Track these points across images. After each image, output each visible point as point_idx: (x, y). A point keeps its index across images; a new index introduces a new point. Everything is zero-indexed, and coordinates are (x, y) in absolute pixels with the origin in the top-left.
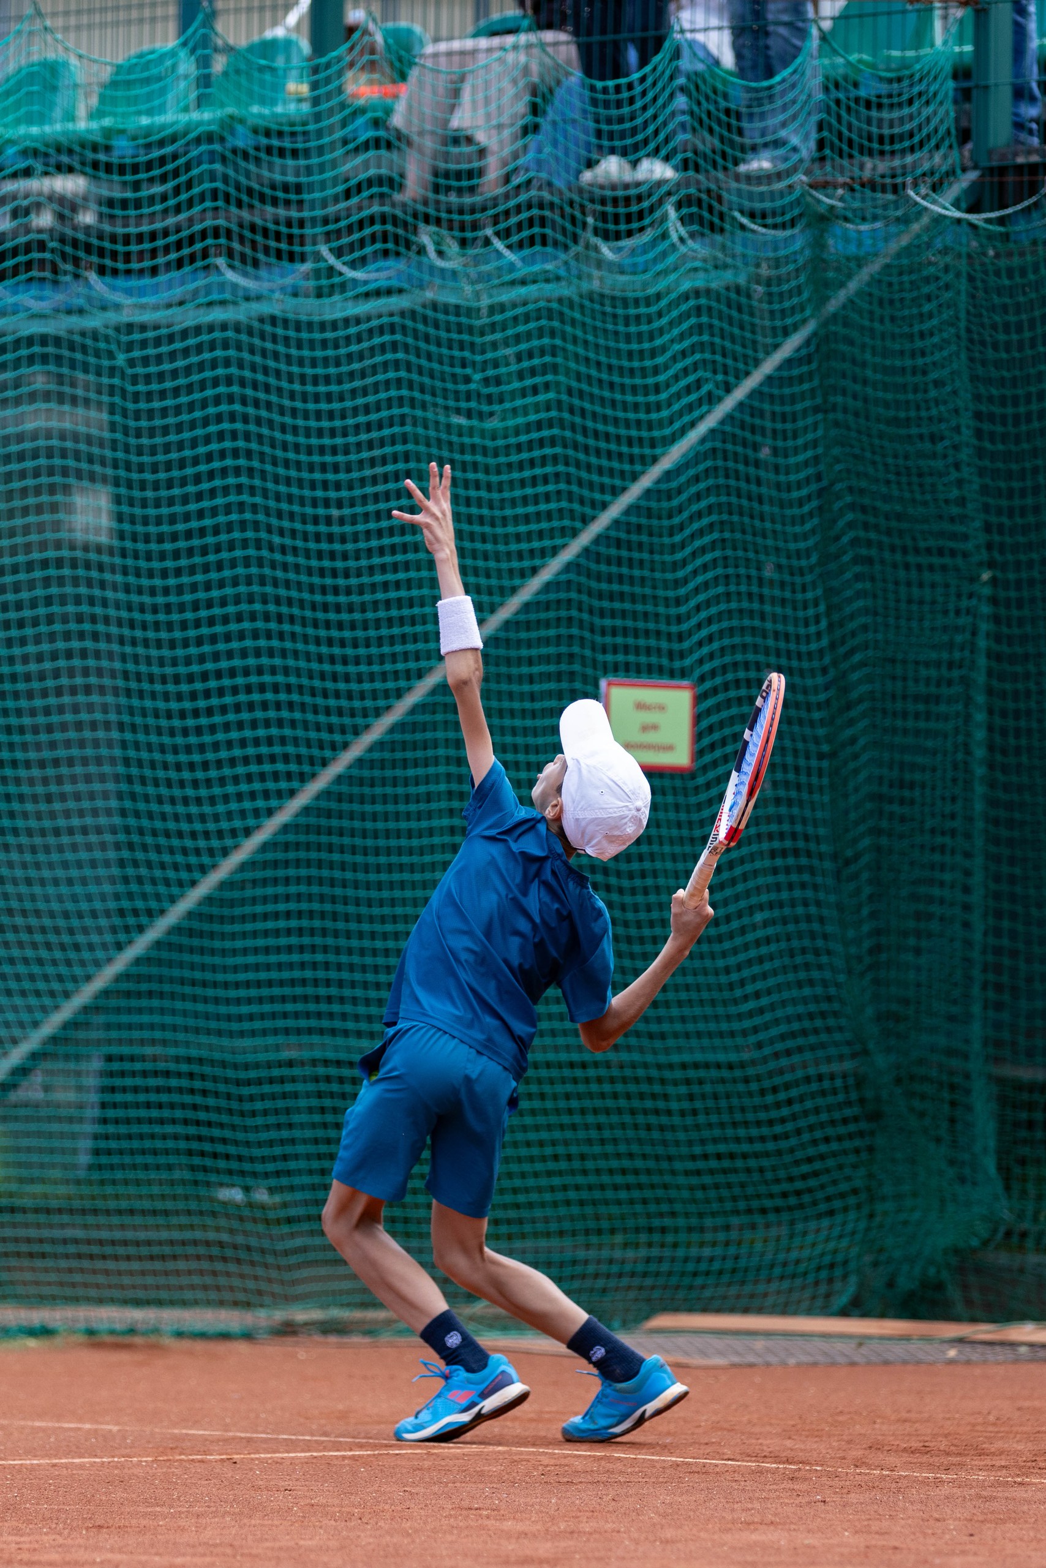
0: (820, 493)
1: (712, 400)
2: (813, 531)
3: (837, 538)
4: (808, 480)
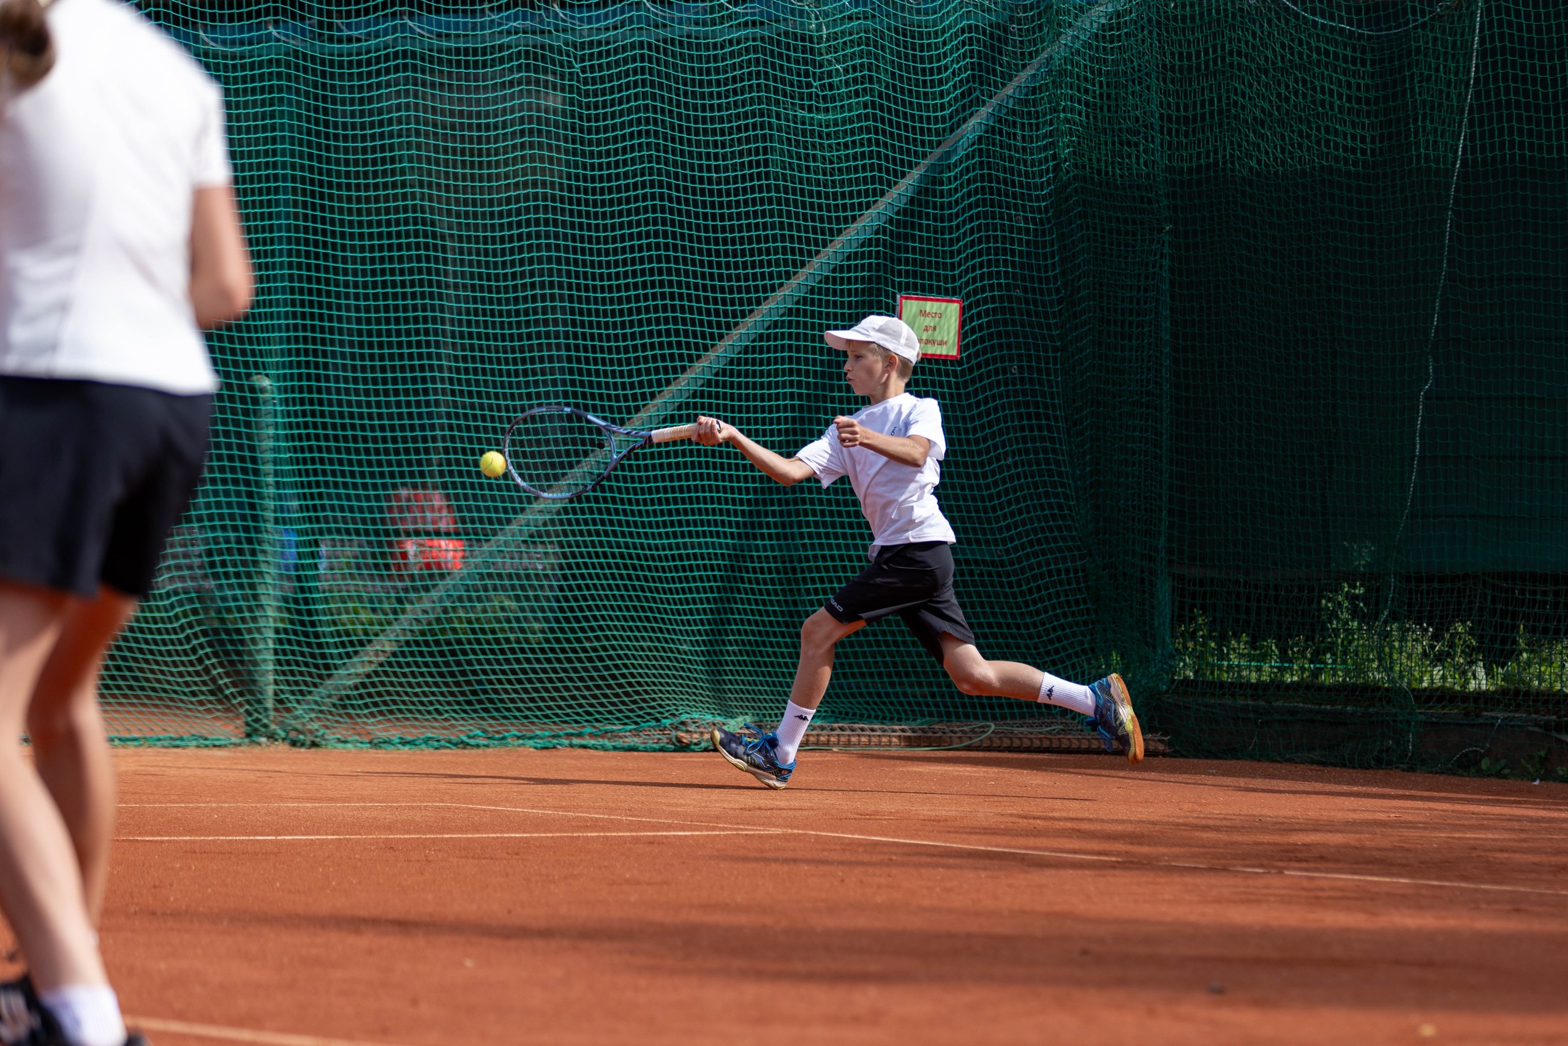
0: (1056, 167)
1: (979, 102)
2: (1050, 194)
3: (1067, 200)
4: (1046, 159)
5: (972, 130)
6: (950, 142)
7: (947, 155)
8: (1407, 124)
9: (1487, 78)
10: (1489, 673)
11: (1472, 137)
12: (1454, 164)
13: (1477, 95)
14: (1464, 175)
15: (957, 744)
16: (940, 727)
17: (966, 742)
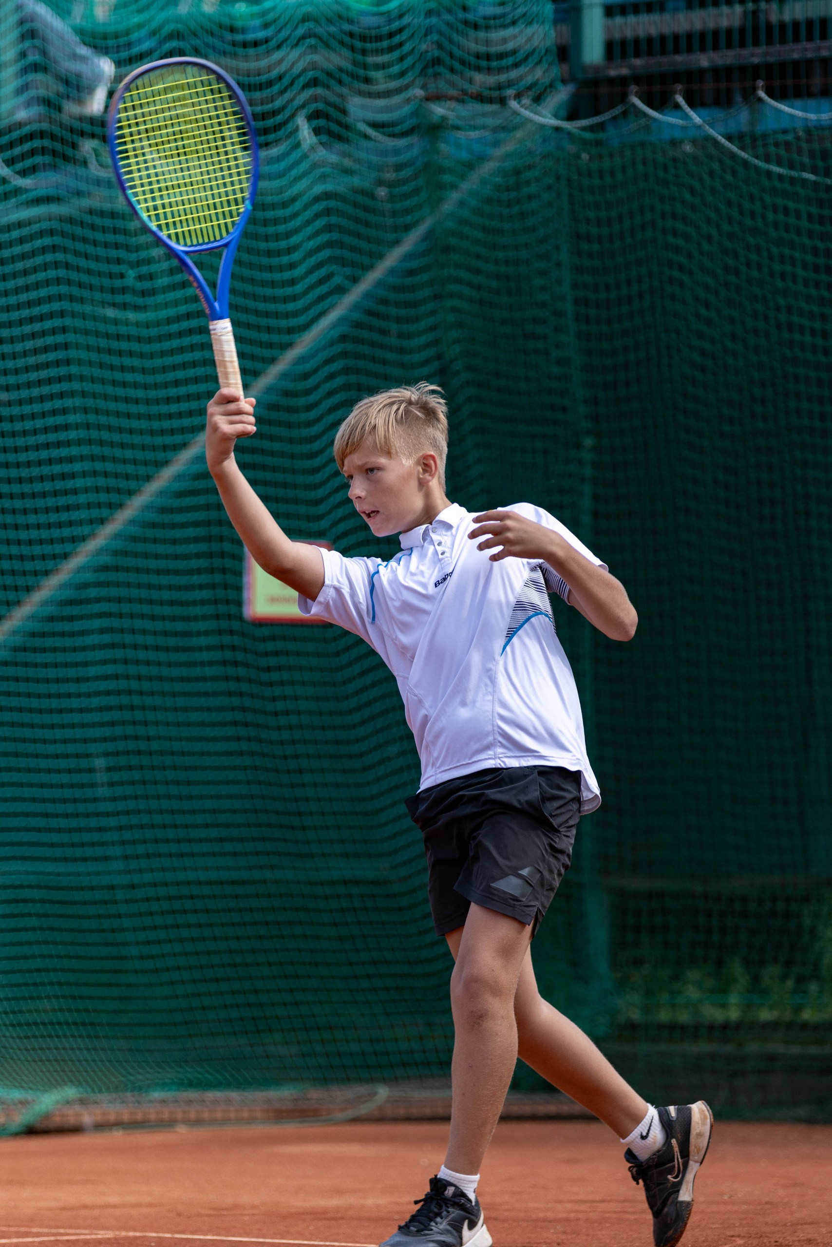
0: (441, 371)
3: (456, 411)
4: (429, 360)
5: (334, 326)
6: (305, 343)
7: (302, 360)
15: (339, 1115)
16: (315, 1094)
17: (350, 1113)
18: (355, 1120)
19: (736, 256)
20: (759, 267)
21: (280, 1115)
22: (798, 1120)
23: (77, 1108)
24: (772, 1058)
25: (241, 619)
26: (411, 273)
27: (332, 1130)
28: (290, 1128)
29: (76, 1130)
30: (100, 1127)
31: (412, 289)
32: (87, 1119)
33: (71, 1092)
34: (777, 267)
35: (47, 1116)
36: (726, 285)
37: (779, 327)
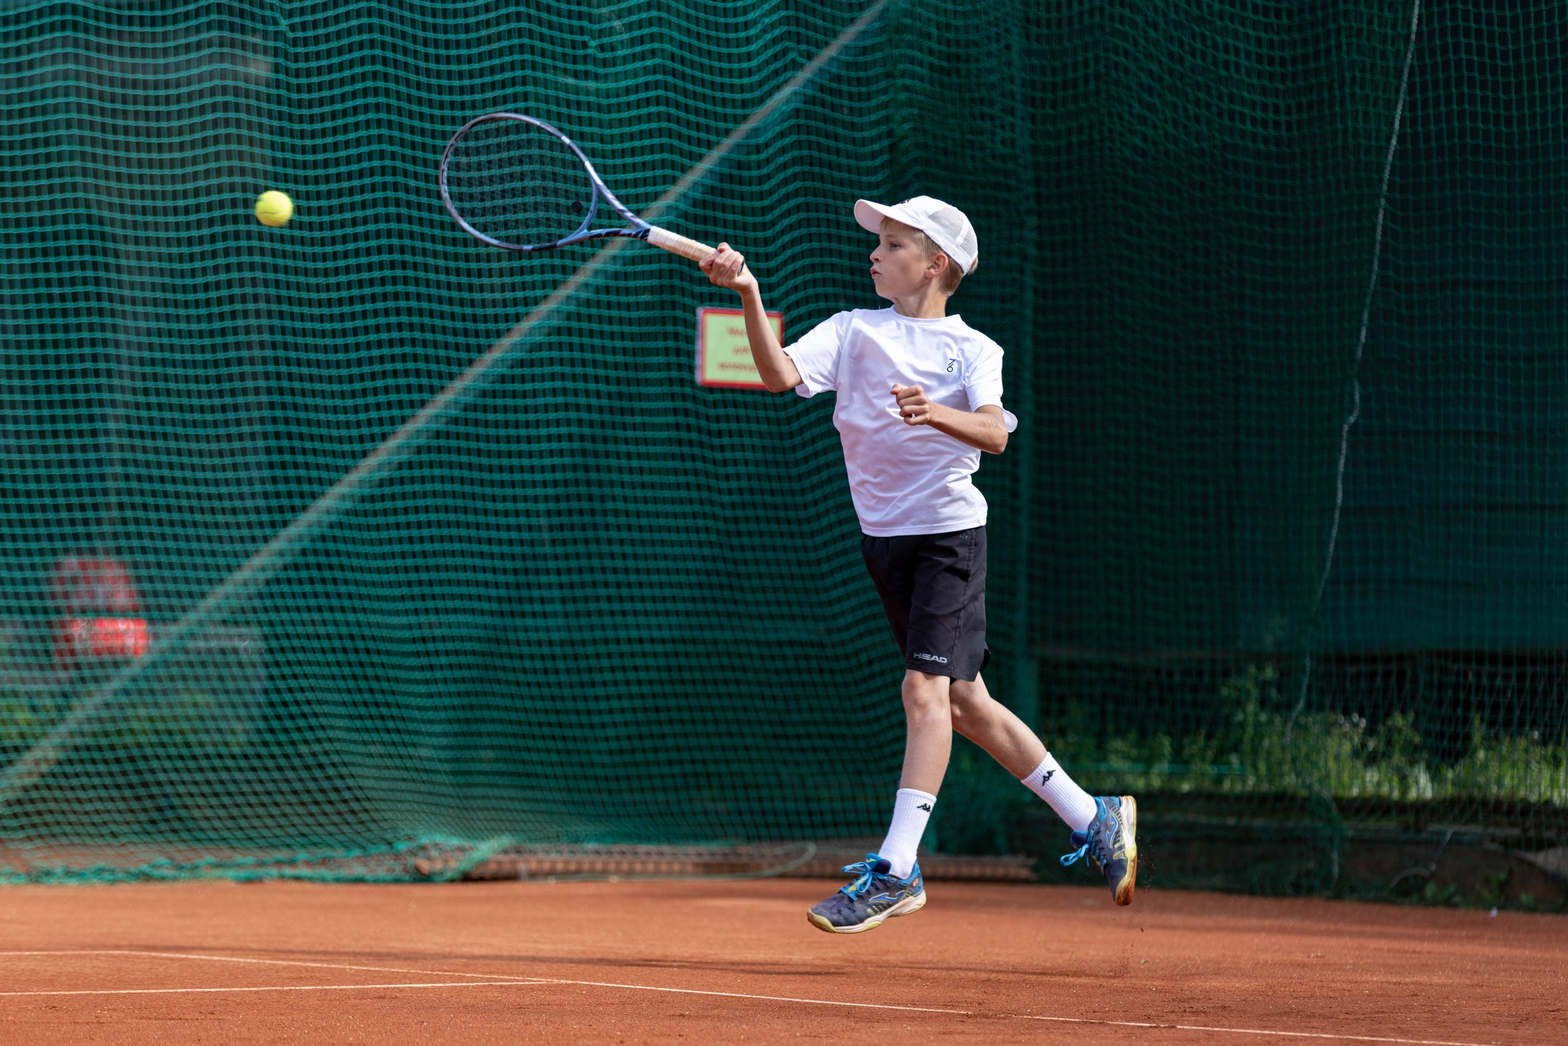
0: (892, 148)
1: (796, 66)
2: (885, 181)
3: (906, 187)
4: (880, 136)
5: (788, 101)
6: (759, 116)
7: (756, 131)
8: (1331, 90)
9: (1431, 33)
10: (1436, 776)
11: (1411, 106)
12: (1388, 140)
13: (1419, 54)
14: (1400, 154)
15: (767, 871)
16: (746, 850)
17: (779, 869)
18: (783, 876)
19: (1181, 44)
20: (1204, 56)
21: (709, 869)
22: (1213, 889)
23: (513, 856)
24: (1190, 827)
25: (692, 383)
26: (864, 51)
27: (760, 885)
28: (720, 882)
29: (512, 877)
30: (533, 875)
31: (866, 66)
32: (522, 867)
33: (506, 841)
34: (1221, 56)
35: (484, 863)
36: (1171, 72)
37: (1220, 115)
